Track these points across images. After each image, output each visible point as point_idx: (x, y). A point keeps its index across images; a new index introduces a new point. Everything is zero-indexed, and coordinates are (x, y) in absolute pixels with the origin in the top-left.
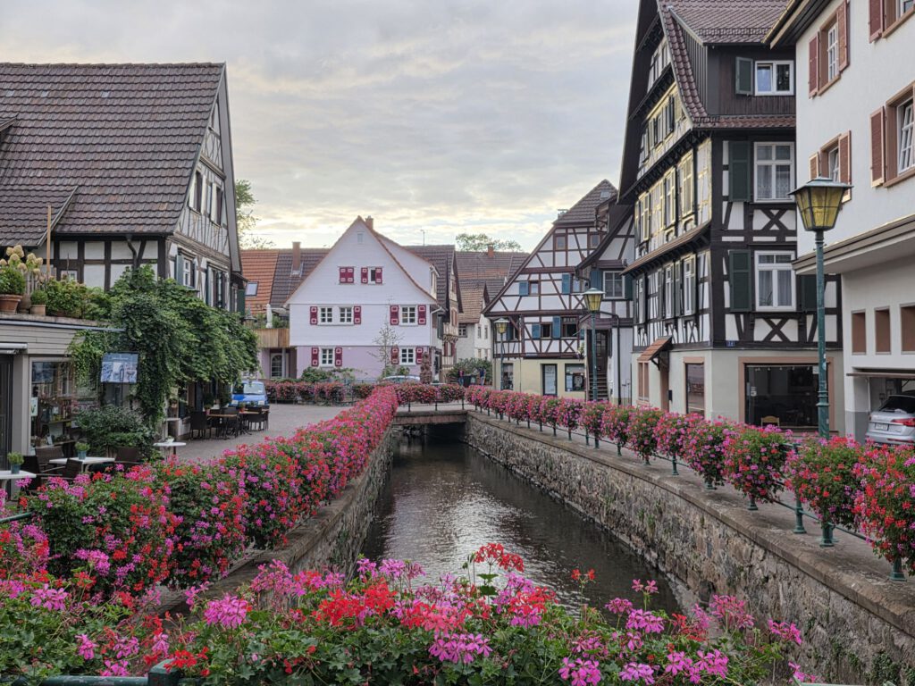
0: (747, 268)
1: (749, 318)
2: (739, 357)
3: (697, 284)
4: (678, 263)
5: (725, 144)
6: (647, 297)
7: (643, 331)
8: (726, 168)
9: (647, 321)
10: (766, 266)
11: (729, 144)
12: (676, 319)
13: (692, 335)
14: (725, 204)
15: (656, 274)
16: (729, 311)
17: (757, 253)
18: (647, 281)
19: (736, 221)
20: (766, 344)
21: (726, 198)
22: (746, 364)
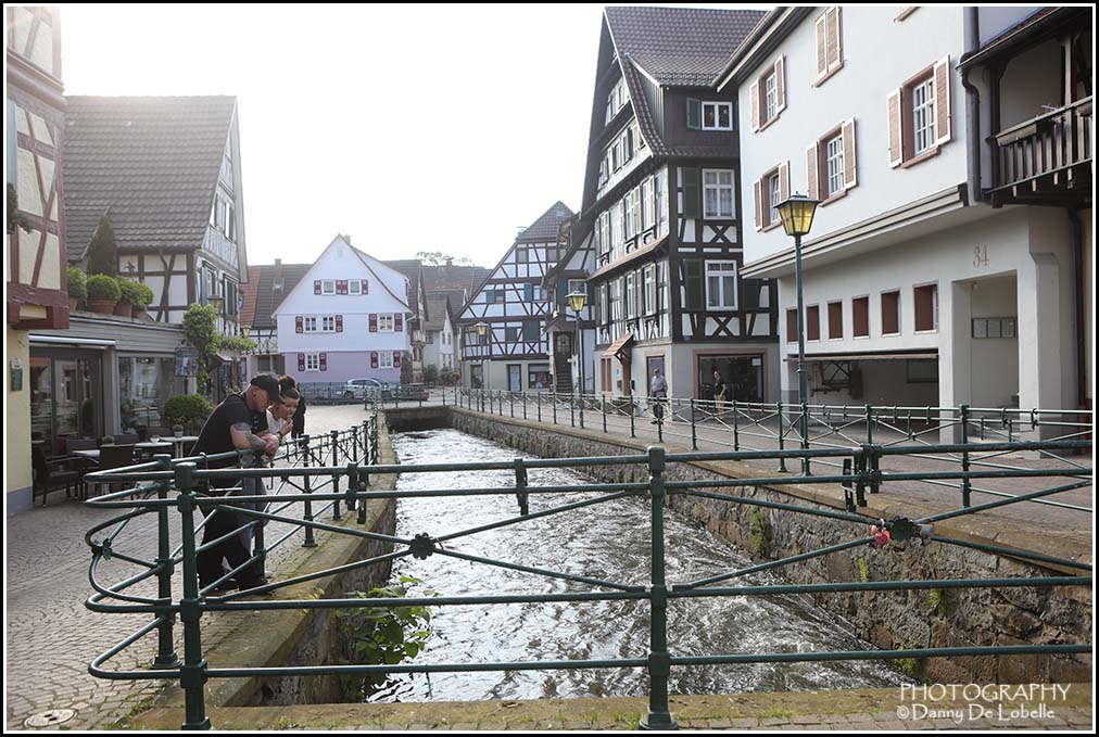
0: (698, 274)
1: (701, 316)
2: (694, 351)
3: (657, 288)
4: (639, 271)
5: (679, 170)
6: (610, 301)
7: (605, 330)
8: (680, 190)
9: (610, 322)
10: (714, 273)
11: (682, 170)
12: (637, 319)
13: (652, 332)
14: (680, 220)
15: (618, 281)
16: (685, 311)
17: (707, 262)
18: (609, 287)
19: (689, 235)
20: (715, 338)
21: (681, 216)
22: (699, 355)
